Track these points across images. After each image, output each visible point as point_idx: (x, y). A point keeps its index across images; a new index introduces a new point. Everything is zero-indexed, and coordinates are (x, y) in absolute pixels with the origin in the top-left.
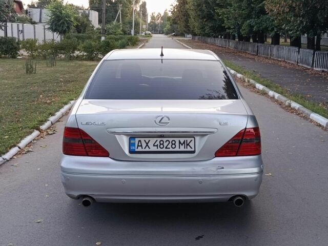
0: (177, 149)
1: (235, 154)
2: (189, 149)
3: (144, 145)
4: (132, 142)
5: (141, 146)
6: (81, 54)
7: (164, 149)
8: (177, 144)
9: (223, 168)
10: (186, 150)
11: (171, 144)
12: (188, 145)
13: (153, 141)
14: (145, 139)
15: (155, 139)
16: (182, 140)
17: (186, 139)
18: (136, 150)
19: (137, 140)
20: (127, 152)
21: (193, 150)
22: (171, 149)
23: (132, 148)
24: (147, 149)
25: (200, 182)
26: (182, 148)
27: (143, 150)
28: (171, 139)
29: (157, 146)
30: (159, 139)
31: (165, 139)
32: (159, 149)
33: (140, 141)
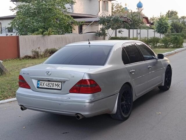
0: (54, 88)
1: (78, 92)
2: (59, 88)
3: (42, 84)
4: (38, 83)
5: (41, 85)
6: (161, 45)
7: (49, 87)
8: (54, 85)
9: (70, 98)
10: (57, 88)
11: (52, 85)
12: (58, 86)
13: (46, 82)
14: (43, 82)
15: (47, 82)
16: (57, 83)
17: (58, 83)
18: (40, 87)
19: (40, 82)
20: (36, 87)
21: (60, 88)
22: (52, 88)
23: (38, 86)
24: (43, 87)
25: (60, 104)
26: (56, 88)
27: (42, 87)
28: (52, 83)
29: (47, 85)
30: (48, 82)
31: (50, 82)
32: (48, 87)
33: (41, 83)
